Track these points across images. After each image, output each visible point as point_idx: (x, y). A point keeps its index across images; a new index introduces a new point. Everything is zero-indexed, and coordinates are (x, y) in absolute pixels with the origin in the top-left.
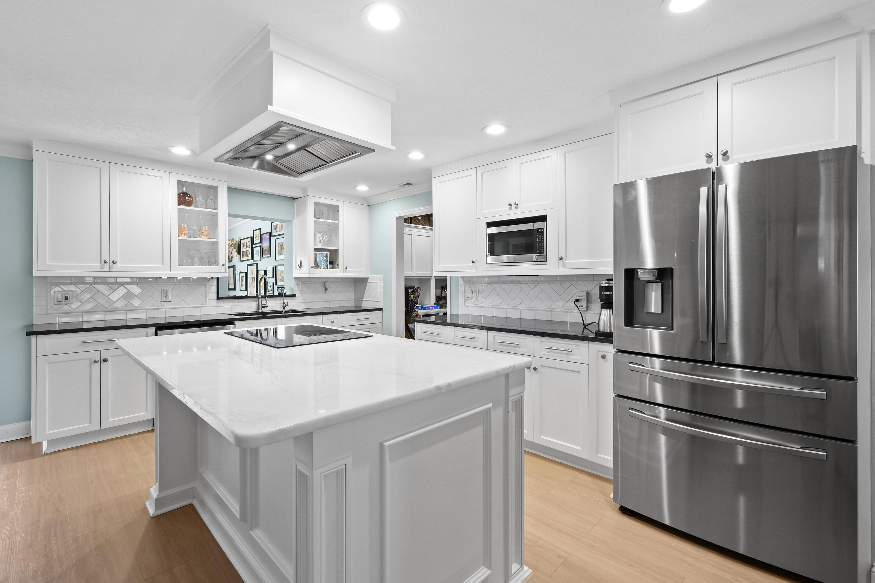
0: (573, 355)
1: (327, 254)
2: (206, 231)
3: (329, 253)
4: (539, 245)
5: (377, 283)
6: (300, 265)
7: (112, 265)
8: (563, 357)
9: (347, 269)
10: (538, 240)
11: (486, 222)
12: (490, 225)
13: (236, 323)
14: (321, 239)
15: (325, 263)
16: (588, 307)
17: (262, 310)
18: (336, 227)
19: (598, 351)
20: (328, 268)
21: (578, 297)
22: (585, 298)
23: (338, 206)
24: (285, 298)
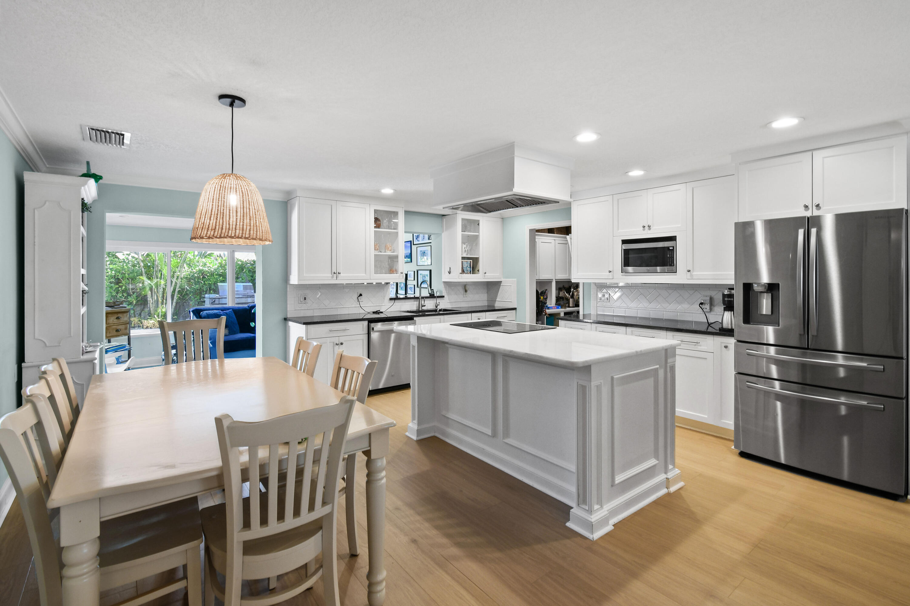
0: (700, 346)
1: (470, 262)
2: (390, 247)
3: (472, 261)
4: (669, 260)
5: (511, 286)
6: (449, 271)
7: (338, 275)
8: (692, 347)
9: (486, 274)
10: (668, 256)
11: (622, 240)
12: (624, 242)
13: (415, 319)
14: (466, 249)
15: (469, 269)
16: (711, 310)
17: (422, 308)
18: (477, 237)
19: (722, 343)
20: (471, 274)
21: (702, 301)
22: (708, 301)
23: (479, 220)
24: (437, 299)
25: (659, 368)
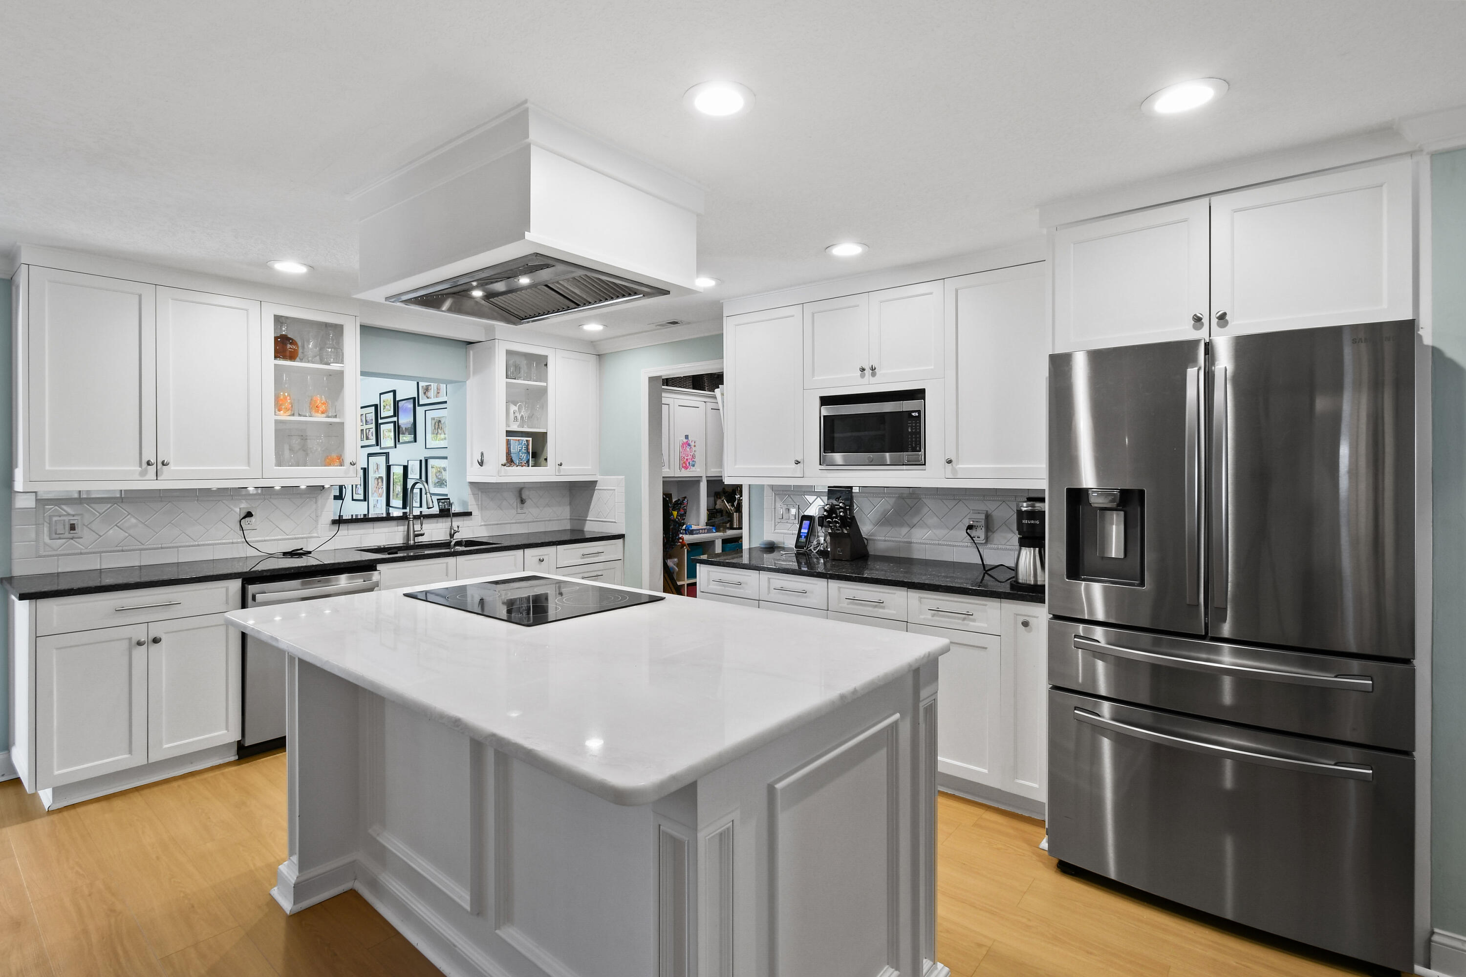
0: (974, 620)
1: (527, 441)
2: (323, 404)
3: (530, 439)
4: (912, 438)
5: (614, 490)
6: (480, 461)
7: (161, 468)
8: (957, 623)
9: (562, 467)
10: (910, 430)
11: (820, 397)
12: (826, 401)
13: (379, 567)
14: (517, 414)
15: (524, 456)
16: (987, 539)
17: (414, 540)
18: (544, 391)
19: (1017, 615)
20: (528, 466)
21: (972, 523)
22: (983, 523)
23: (547, 356)
24: (454, 519)
25: (899, 721)
